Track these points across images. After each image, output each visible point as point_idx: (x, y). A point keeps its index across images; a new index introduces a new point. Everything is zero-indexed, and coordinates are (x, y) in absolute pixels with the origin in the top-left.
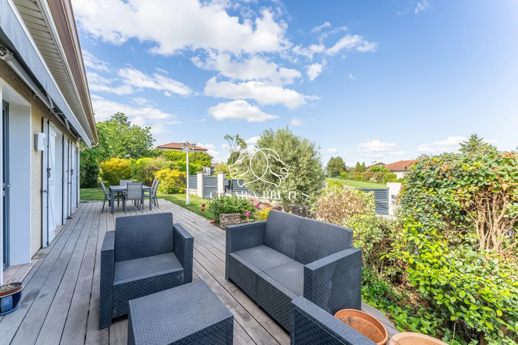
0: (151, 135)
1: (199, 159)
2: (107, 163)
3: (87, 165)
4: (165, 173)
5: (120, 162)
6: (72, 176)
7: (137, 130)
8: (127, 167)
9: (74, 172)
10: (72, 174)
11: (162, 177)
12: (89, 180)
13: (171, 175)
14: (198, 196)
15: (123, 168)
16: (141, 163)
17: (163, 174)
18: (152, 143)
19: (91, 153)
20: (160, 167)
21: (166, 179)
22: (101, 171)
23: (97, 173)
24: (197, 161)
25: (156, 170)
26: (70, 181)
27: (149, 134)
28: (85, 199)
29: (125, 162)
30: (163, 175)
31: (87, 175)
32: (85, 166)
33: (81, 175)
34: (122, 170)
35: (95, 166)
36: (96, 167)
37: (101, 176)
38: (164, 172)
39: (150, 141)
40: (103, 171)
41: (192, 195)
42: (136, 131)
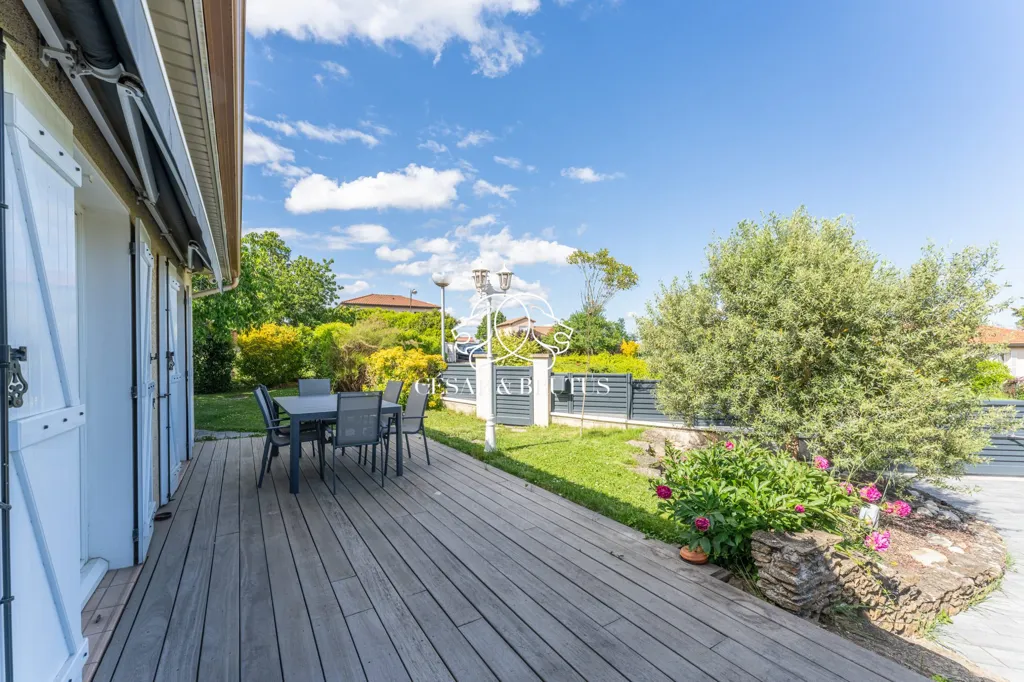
0: (334, 276)
1: (431, 327)
2: (254, 334)
3: (209, 340)
4: (394, 359)
5: (278, 333)
6: (172, 373)
7: (306, 265)
8: (294, 343)
9: (178, 359)
10: (169, 368)
11: (385, 367)
12: (212, 374)
13: (409, 362)
14: (479, 415)
15: (287, 346)
16: (329, 333)
17: (387, 360)
18: (336, 293)
19: (218, 311)
20: (376, 343)
21: (397, 372)
22: (239, 355)
23: (232, 357)
24: (429, 329)
25: (369, 352)
26: (163, 391)
27: (330, 274)
28: (208, 428)
29: (289, 333)
30: (388, 364)
31: (209, 362)
32: (204, 343)
33: (196, 363)
34: (283, 353)
35: (226, 343)
36: (228, 345)
37: (238, 364)
38: (389, 356)
39: (332, 290)
40: (245, 354)
41: (462, 414)
42: (304, 269)
